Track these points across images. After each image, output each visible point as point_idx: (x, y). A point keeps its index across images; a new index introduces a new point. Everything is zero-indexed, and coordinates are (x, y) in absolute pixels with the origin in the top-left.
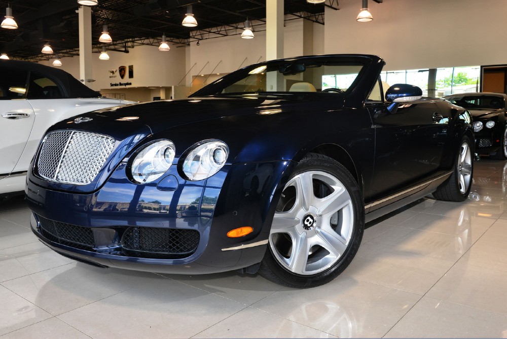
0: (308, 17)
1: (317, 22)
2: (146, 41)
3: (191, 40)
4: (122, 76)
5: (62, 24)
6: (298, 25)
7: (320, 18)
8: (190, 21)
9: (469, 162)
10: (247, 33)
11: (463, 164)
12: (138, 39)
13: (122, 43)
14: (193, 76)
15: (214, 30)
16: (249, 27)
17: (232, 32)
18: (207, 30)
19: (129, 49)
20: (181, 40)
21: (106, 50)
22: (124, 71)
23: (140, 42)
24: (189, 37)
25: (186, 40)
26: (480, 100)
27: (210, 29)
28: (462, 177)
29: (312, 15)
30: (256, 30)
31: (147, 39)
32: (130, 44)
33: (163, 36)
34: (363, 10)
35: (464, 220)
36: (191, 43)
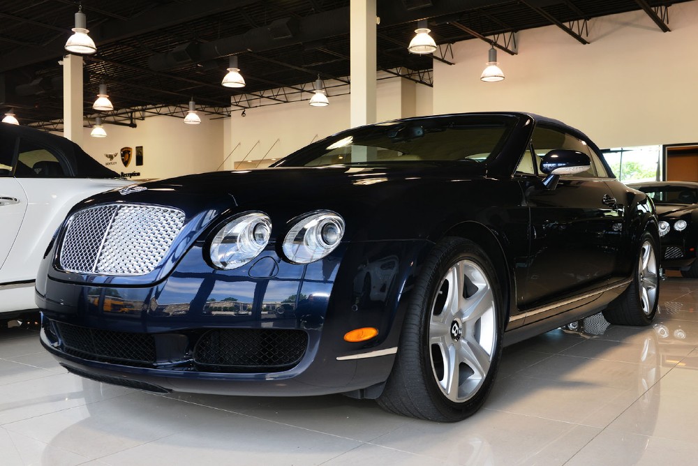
0: (409, 74)
1: (421, 82)
2: (164, 110)
3: (233, 108)
4: (126, 163)
5: (37, 82)
6: (394, 86)
7: (426, 76)
8: (234, 79)
9: (653, 270)
10: (319, 98)
11: (646, 272)
12: (150, 106)
13: (127, 113)
14: (236, 163)
15: (268, 93)
16: (322, 89)
17: (296, 97)
18: (258, 93)
19: (137, 122)
20: (217, 108)
21: (102, 122)
22: (129, 155)
23: (154, 110)
24: (229, 104)
25: (225, 109)
26: (663, 193)
27: (262, 92)
28: (644, 290)
29: (414, 72)
30: (330, 94)
31: (165, 106)
32: (138, 114)
33: (191, 103)
34: (490, 65)
35: (649, 355)
36: (232, 114)
